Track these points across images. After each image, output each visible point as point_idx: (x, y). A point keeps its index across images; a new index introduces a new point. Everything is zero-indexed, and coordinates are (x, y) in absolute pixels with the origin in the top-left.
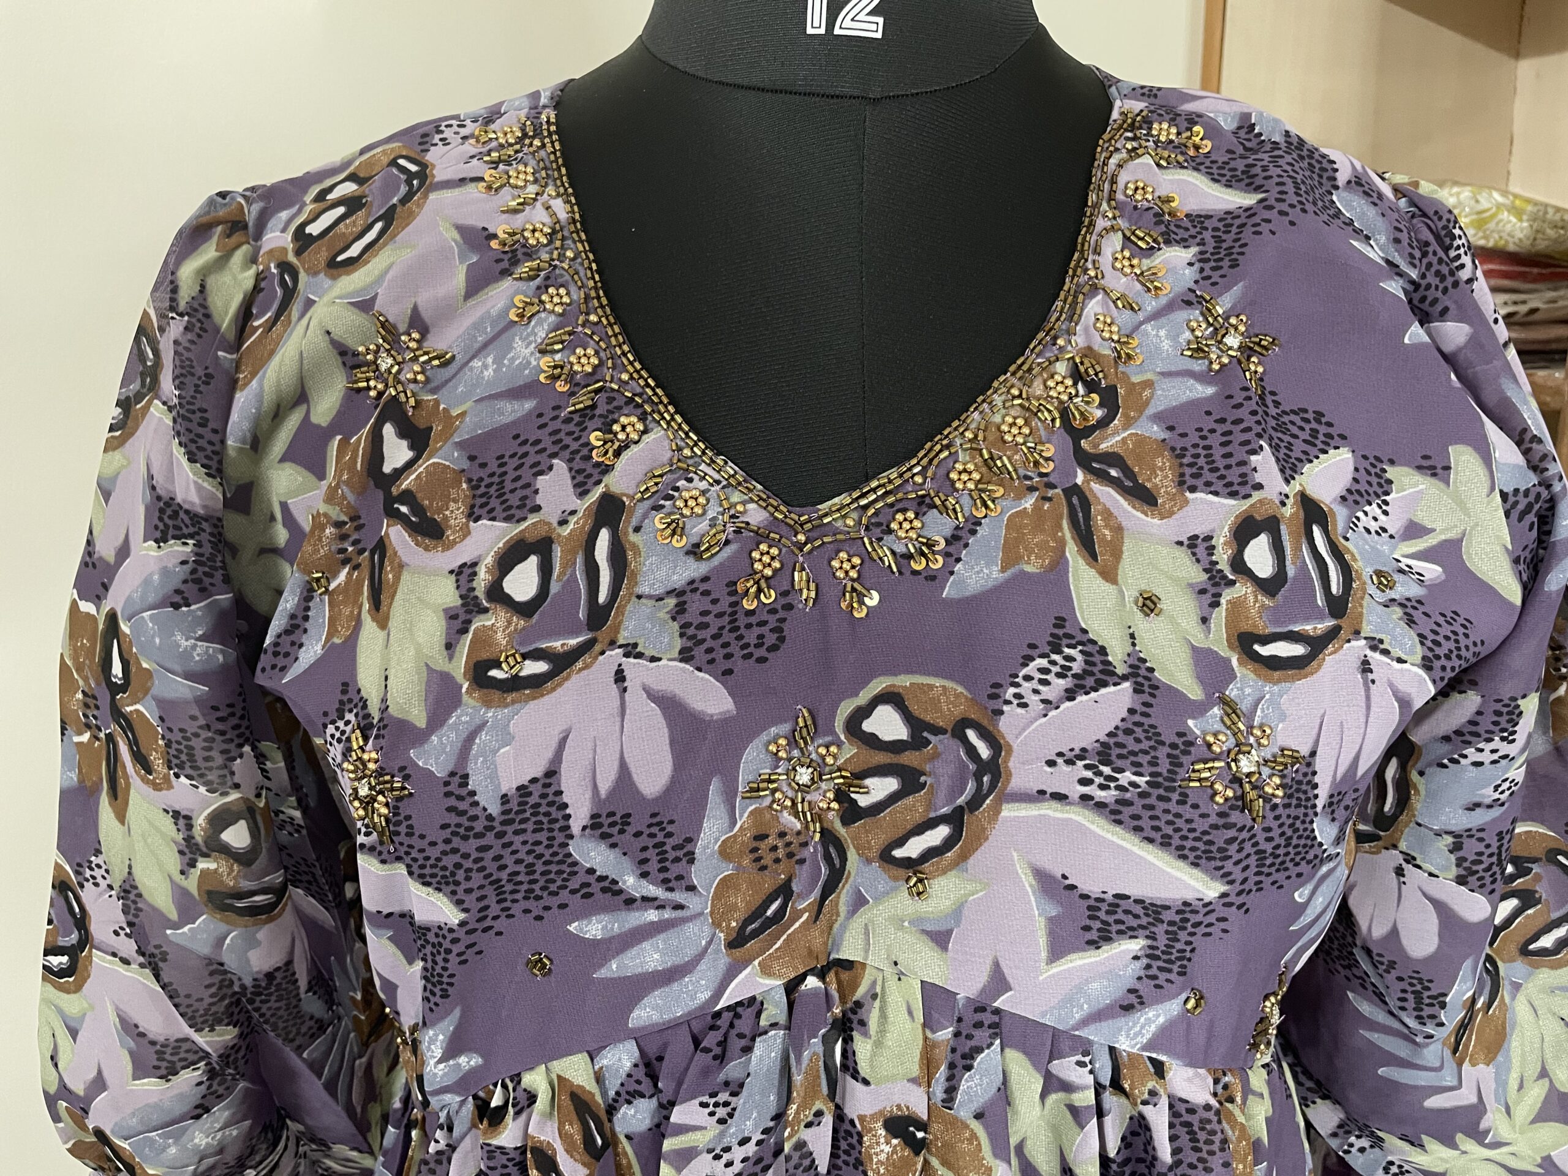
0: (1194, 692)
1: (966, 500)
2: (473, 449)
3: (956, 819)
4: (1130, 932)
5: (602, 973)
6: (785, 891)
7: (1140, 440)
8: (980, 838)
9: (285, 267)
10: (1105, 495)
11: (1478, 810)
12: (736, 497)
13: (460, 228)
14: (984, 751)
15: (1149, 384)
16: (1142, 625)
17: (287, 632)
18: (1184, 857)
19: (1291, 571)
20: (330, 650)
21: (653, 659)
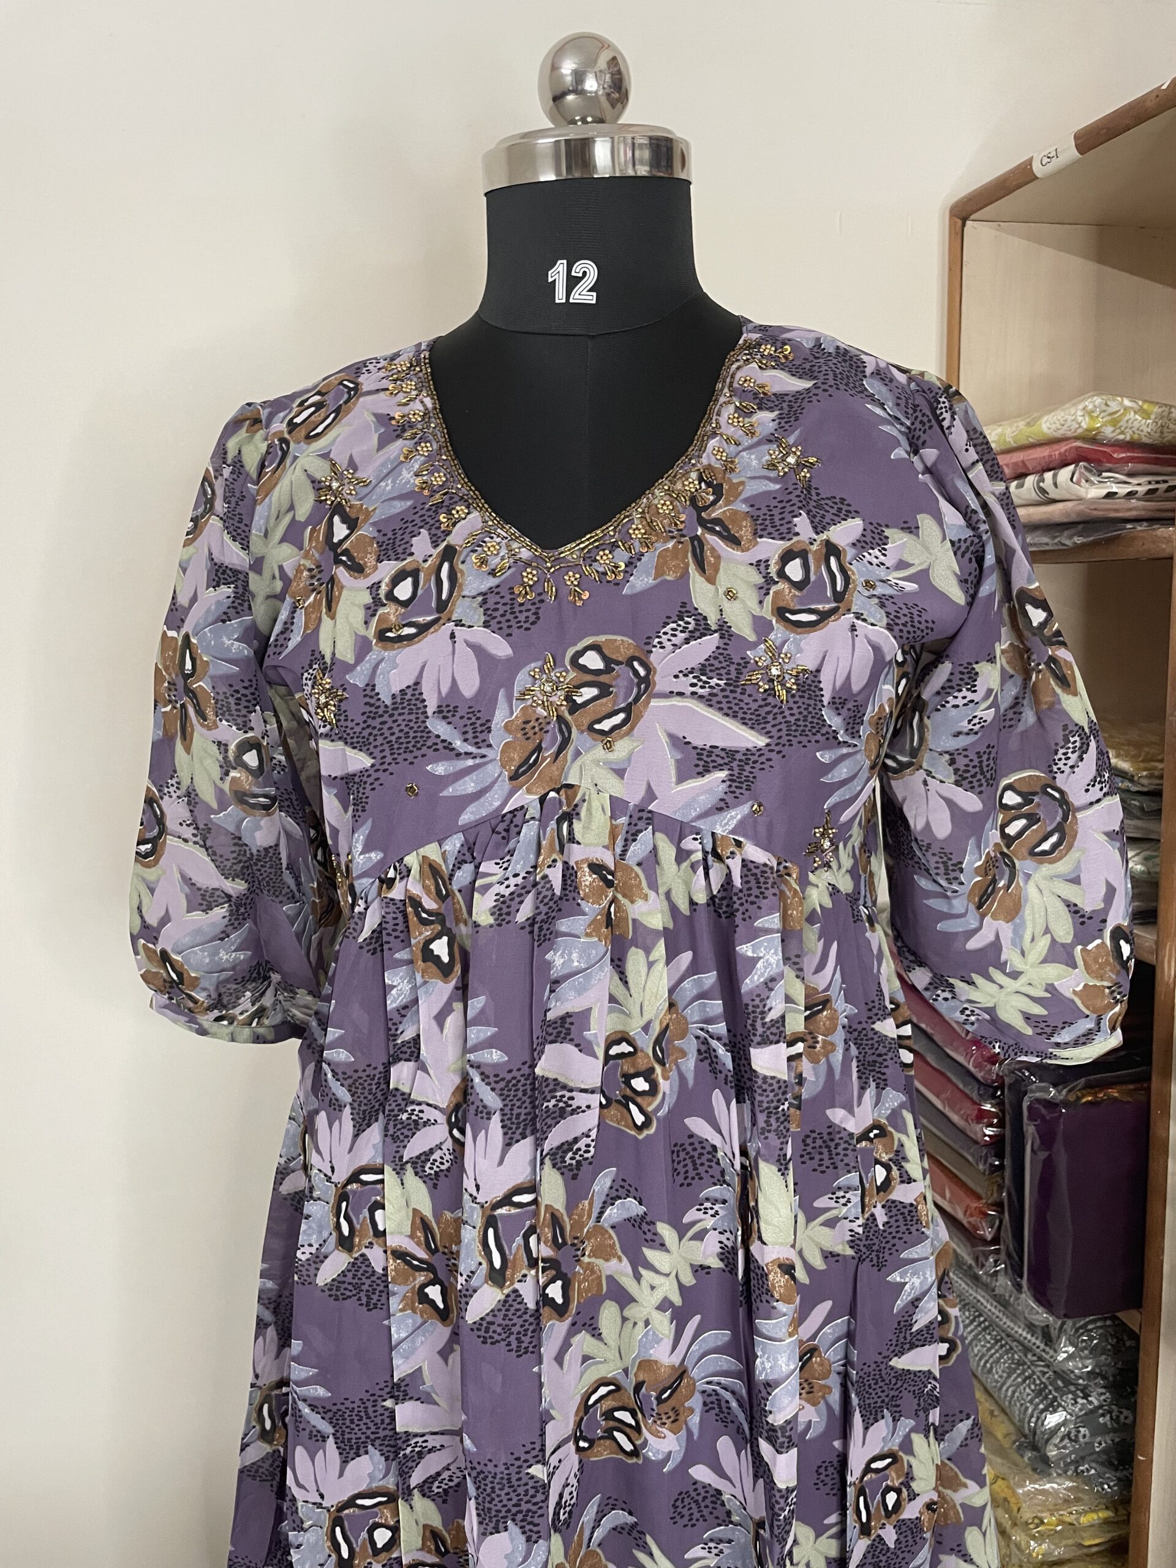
0: (752, 637)
1: (637, 544)
2: (379, 528)
3: (628, 710)
4: (719, 767)
5: (444, 793)
6: (539, 749)
7: (735, 513)
8: (640, 717)
9: (283, 440)
10: (712, 540)
11: (961, 737)
12: (515, 545)
13: (375, 415)
14: (642, 672)
15: (742, 483)
16: (727, 605)
17: (282, 633)
18: (745, 724)
19: (813, 578)
20: (305, 637)
21: (470, 627)
